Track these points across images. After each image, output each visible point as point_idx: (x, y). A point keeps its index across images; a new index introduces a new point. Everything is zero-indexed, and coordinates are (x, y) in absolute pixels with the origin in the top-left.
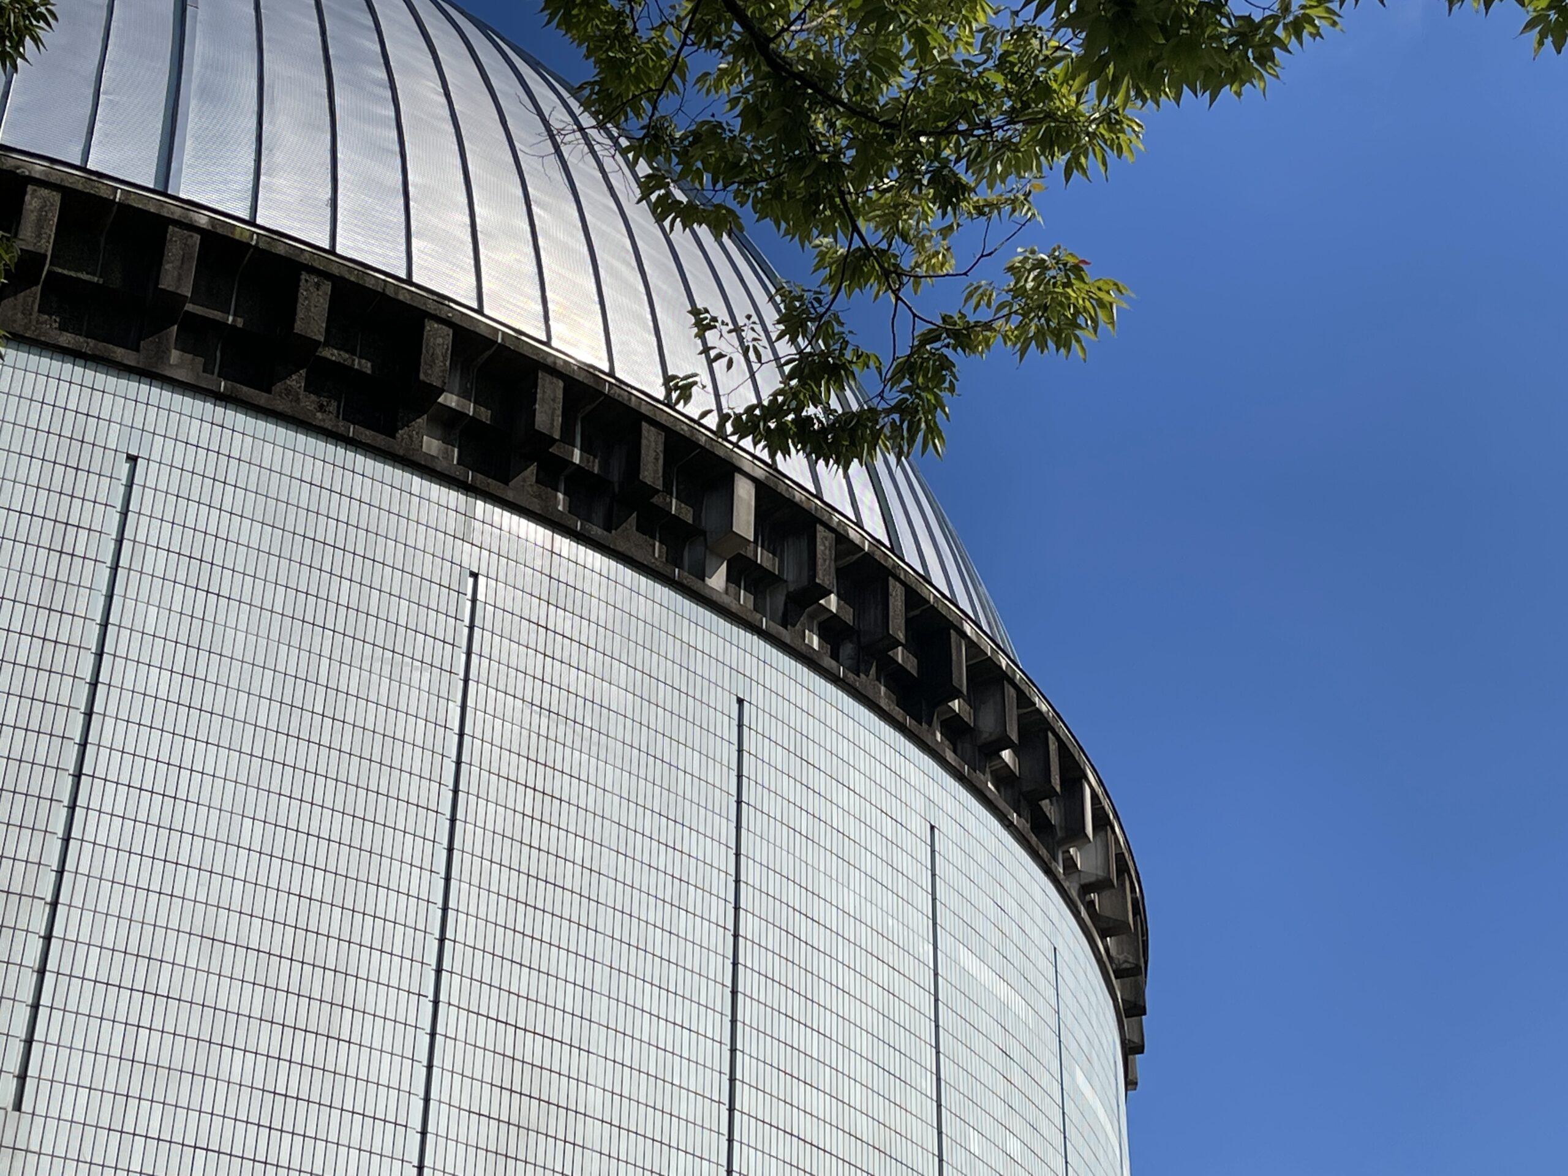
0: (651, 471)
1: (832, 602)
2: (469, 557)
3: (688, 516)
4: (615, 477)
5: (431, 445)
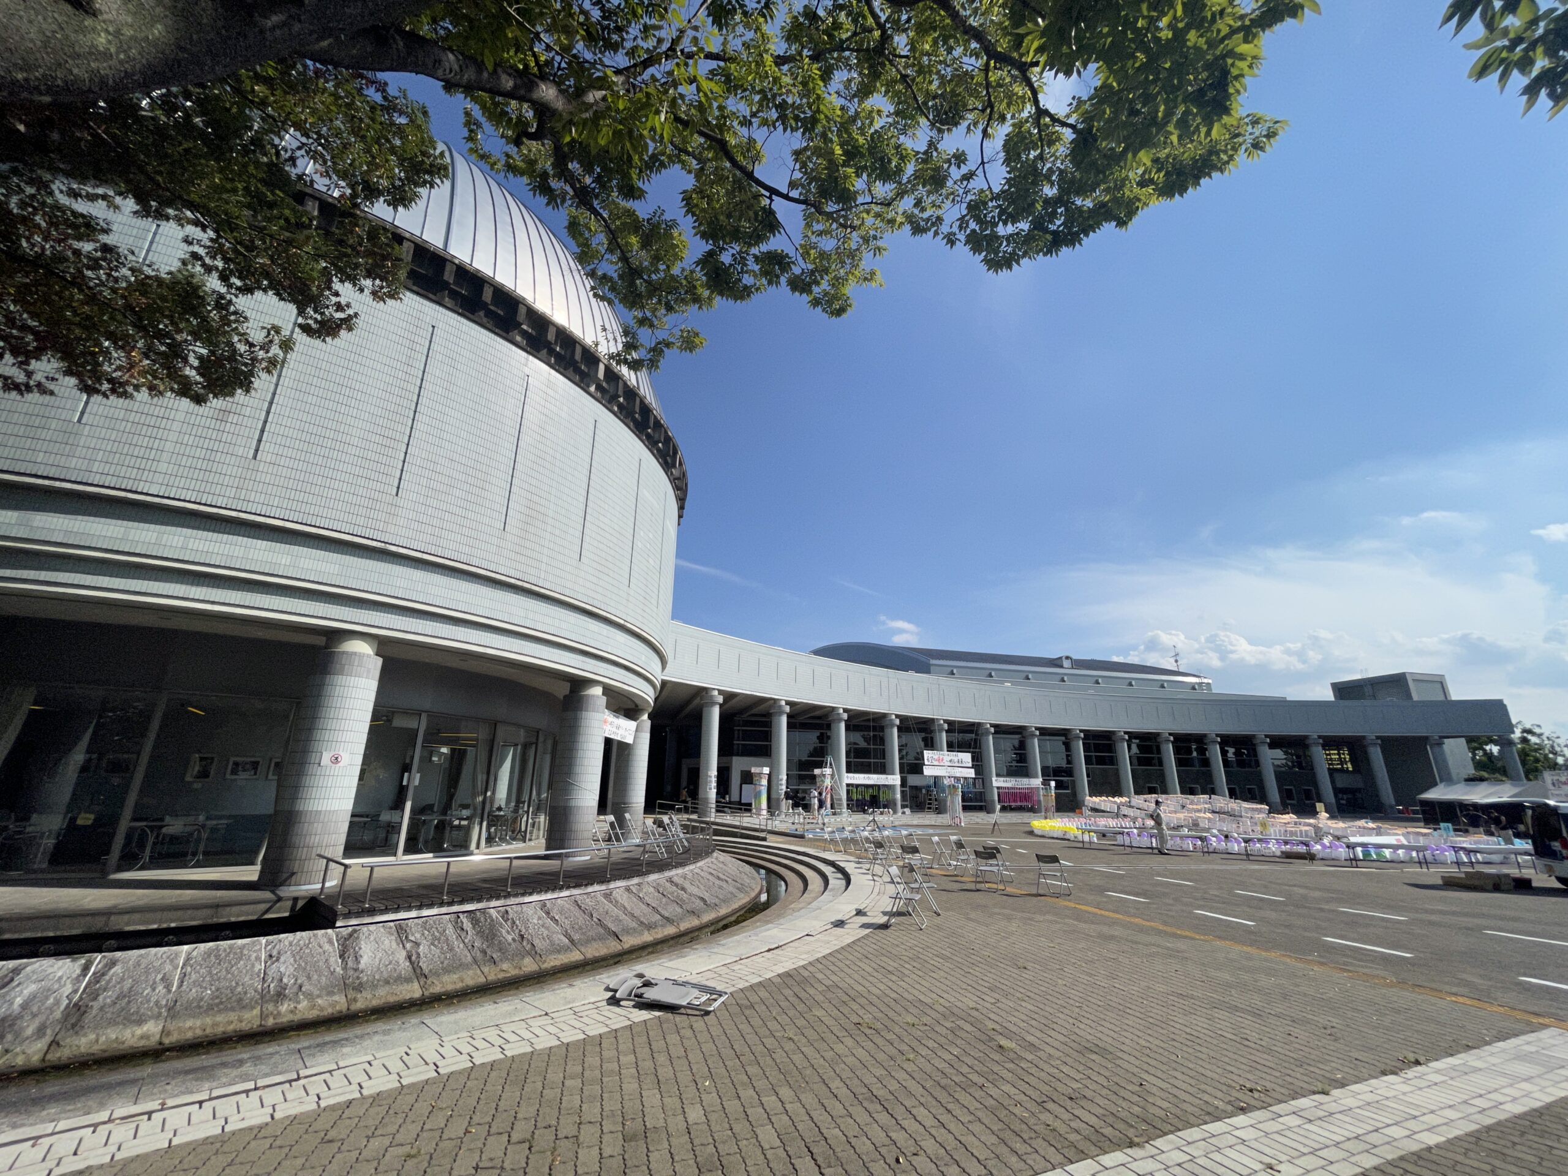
0: (578, 356)
1: (621, 400)
2: (527, 371)
3: (586, 370)
4: (568, 356)
5: (518, 338)
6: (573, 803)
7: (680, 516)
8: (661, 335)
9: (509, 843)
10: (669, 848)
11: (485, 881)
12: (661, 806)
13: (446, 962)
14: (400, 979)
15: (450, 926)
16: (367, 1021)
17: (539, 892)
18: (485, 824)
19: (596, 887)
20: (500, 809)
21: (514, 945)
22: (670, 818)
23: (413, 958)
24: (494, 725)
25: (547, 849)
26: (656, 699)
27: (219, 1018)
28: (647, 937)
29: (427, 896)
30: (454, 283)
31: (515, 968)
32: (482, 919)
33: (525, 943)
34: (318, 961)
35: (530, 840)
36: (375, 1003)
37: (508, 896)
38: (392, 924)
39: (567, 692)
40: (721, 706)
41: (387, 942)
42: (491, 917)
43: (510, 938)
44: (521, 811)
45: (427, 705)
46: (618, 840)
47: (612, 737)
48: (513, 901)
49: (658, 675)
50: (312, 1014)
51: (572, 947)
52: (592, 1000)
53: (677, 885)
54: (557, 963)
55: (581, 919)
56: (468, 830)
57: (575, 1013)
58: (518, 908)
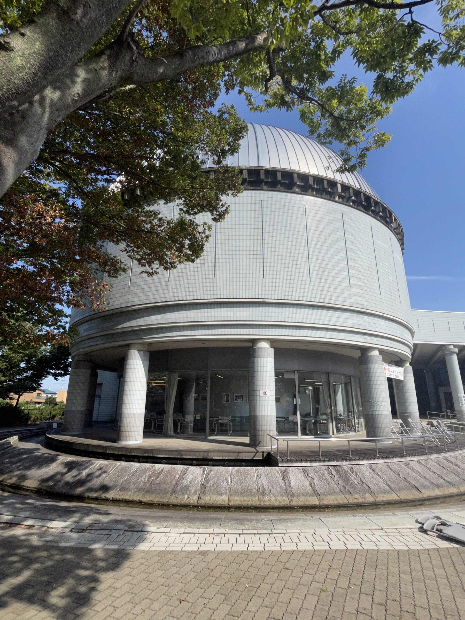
0: (326, 186)
1: (353, 198)
2: (304, 203)
3: (332, 191)
4: (321, 188)
5: (297, 190)
6: (376, 413)
7: (402, 249)
8: (362, 146)
9: (348, 433)
10: (441, 439)
11: (338, 451)
12: (430, 414)
13: (327, 489)
14: (308, 494)
15: (326, 472)
16: (299, 511)
17: (367, 459)
18: (334, 422)
19: (398, 459)
20: (341, 415)
21: (359, 486)
22: (438, 422)
23: (313, 485)
24: (328, 374)
25: (368, 437)
26: (413, 355)
27: (245, 498)
28: (437, 492)
29: (312, 456)
30: (265, 179)
31: (362, 498)
32: (341, 470)
33: (365, 486)
34: (275, 480)
35: (358, 431)
36: (300, 503)
37: (351, 460)
38: (300, 468)
39: (360, 355)
40: (458, 354)
41: (300, 476)
42: (344, 469)
43: (356, 482)
44: (350, 417)
45: (296, 368)
46: (407, 433)
47: (390, 377)
48: (353, 462)
49: (411, 342)
50: (277, 504)
51: (391, 491)
52: (409, 527)
53: (451, 462)
54: (385, 499)
55: (394, 477)
56: (326, 425)
57: (399, 532)
58: (358, 467)
